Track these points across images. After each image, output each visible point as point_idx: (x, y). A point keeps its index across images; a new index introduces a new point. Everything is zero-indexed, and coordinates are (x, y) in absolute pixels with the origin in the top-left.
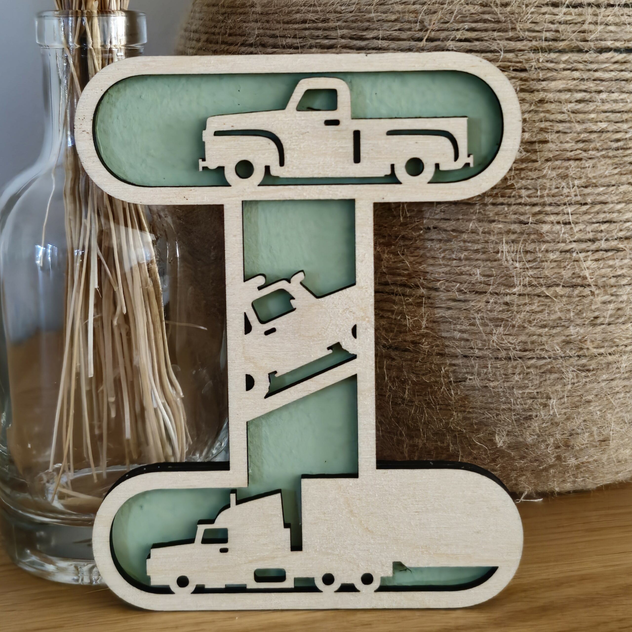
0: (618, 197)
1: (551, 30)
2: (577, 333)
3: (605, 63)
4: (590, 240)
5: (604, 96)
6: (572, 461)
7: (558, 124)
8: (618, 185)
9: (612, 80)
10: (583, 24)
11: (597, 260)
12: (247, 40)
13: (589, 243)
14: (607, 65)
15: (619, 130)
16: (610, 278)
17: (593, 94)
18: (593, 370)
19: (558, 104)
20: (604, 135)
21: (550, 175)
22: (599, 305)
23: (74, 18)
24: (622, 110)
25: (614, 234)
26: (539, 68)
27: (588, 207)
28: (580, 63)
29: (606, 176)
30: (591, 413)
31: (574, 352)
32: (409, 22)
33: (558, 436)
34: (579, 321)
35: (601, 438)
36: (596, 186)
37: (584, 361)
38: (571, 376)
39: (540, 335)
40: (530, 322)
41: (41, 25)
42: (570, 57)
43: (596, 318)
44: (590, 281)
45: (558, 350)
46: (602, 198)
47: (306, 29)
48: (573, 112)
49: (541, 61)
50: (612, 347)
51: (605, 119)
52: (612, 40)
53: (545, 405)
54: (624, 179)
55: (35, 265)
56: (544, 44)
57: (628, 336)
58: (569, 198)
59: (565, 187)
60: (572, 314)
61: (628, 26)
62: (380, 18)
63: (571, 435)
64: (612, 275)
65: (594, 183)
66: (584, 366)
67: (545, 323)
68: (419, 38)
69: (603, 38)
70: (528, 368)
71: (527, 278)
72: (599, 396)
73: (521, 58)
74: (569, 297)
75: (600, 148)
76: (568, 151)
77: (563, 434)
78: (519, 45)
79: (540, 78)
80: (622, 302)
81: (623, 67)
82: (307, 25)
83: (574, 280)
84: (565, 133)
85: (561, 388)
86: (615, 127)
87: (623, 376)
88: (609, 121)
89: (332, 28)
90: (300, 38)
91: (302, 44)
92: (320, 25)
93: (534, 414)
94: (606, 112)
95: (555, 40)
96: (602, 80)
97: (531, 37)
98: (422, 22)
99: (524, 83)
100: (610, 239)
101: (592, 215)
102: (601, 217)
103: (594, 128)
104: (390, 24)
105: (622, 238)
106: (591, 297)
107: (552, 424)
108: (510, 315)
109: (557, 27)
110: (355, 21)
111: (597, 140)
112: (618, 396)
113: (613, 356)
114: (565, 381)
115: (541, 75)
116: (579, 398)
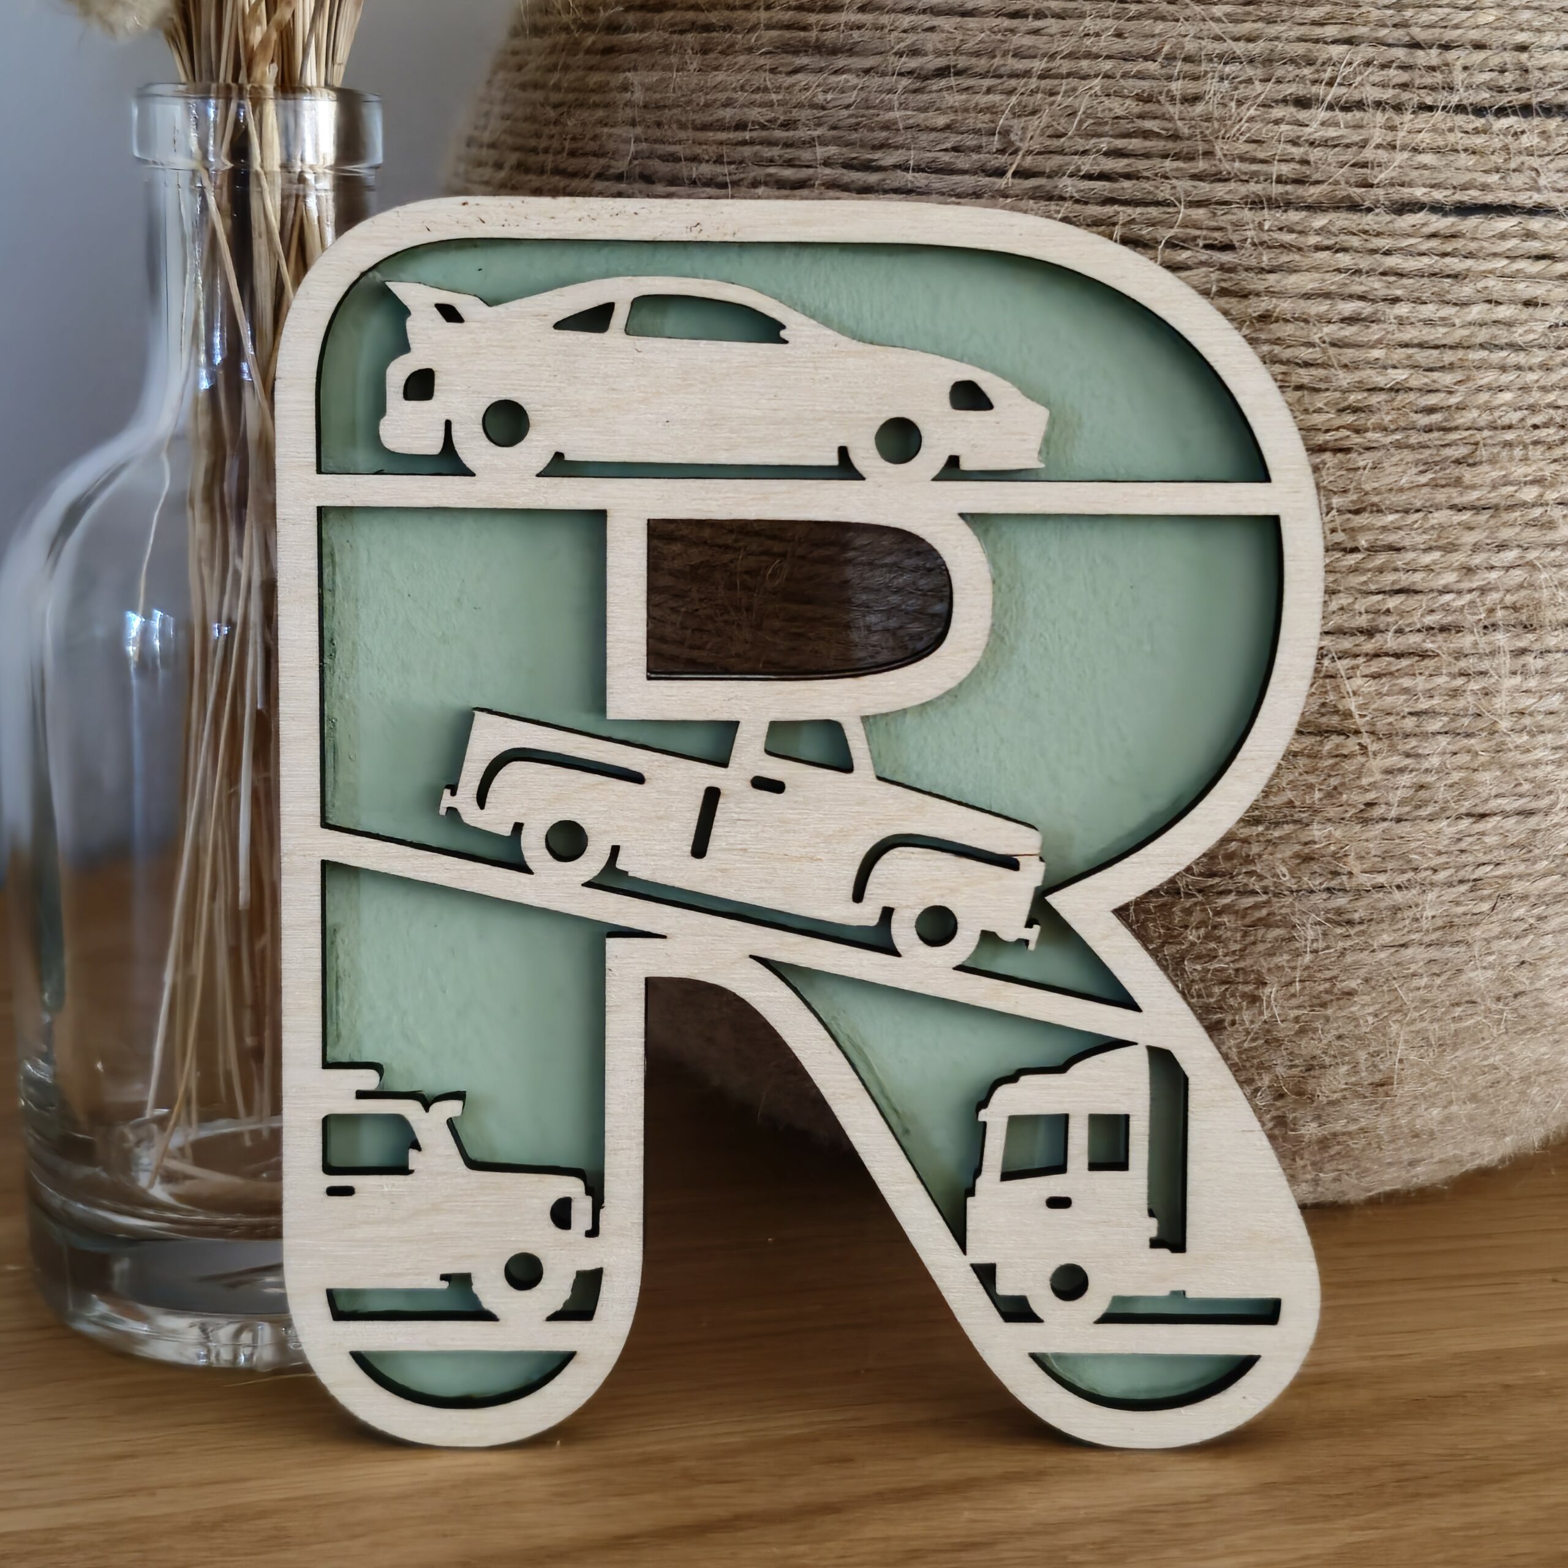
1: (1292, 160)
2: (1328, 837)
3: (1409, 236)
4: (1362, 631)
5: (1402, 309)
6: (1310, 1130)
7: (1299, 370)
8: (1426, 510)
9: (1422, 276)
10: (1364, 147)
11: (1376, 676)
12: (609, 167)
13: (1360, 639)
14: (1412, 241)
15: (1433, 387)
16: (1404, 717)
17: (1381, 306)
18: (1361, 923)
19: (1302, 324)
20: (1401, 398)
22: (1378, 777)
23: (221, 102)
24: (1443, 342)
25: (1415, 619)
26: (1262, 243)
27: (1359, 556)
28: (1354, 234)
29: (1401, 490)
30: (1353, 1019)
31: (1318, 881)
32: (977, 132)
33: (1280, 1070)
34: (1332, 812)
35: (1378, 1077)
36: (1379, 511)
37: (1341, 901)
38: (1311, 934)
39: (1245, 841)
41: (145, 116)
42: (1330, 222)
43: (1370, 805)
44: (1360, 722)
45: (1284, 876)
46: (1392, 538)
47: (744, 143)
48: (1333, 345)
49: (1266, 227)
50: (1403, 872)
51: (1405, 362)
52: (1424, 186)
53: (1254, 999)
54: (1441, 496)
55: (124, 657)
56: (1276, 190)
57: (1440, 847)
60: (1318, 795)
61: (1463, 155)
62: (911, 121)
63: (1309, 1069)
64: (1407, 710)
65: (1373, 505)
66: (1339, 911)
67: (1256, 813)
68: (998, 169)
69: (1407, 179)
70: (1218, 913)
72: (1373, 983)
73: (1223, 220)
75: (1392, 427)
76: (1319, 431)
77: (1291, 1067)
78: (1220, 191)
79: (1263, 265)
80: (1427, 771)
81: (1449, 247)
82: (747, 135)
83: (1324, 720)
84: (1315, 390)
85: (1290, 961)
86: (1426, 380)
87: (1427, 939)
88: (1413, 367)
89: (804, 143)
90: (730, 163)
91: (735, 178)
92: (779, 134)
93: (1229, 1018)
94: (1407, 346)
95: (1299, 181)
96: (1401, 275)
97: (1246, 173)
98: (1006, 133)
99: (1227, 276)
100: (1407, 630)
101: (1369, 575)
102: (1388, 579)
103: (1380, 380)
104: (933, 135)
105: (1433, 628)
106: (1361, 759)
107: (1266, 1042)
109: (1306, 153)
110: (855, 128)
111: (1385, 408)
112: (1416, 982)
113: (1405, 892)
114: (1298, 945)
115: (1266, 259)
116: (1327, 985)
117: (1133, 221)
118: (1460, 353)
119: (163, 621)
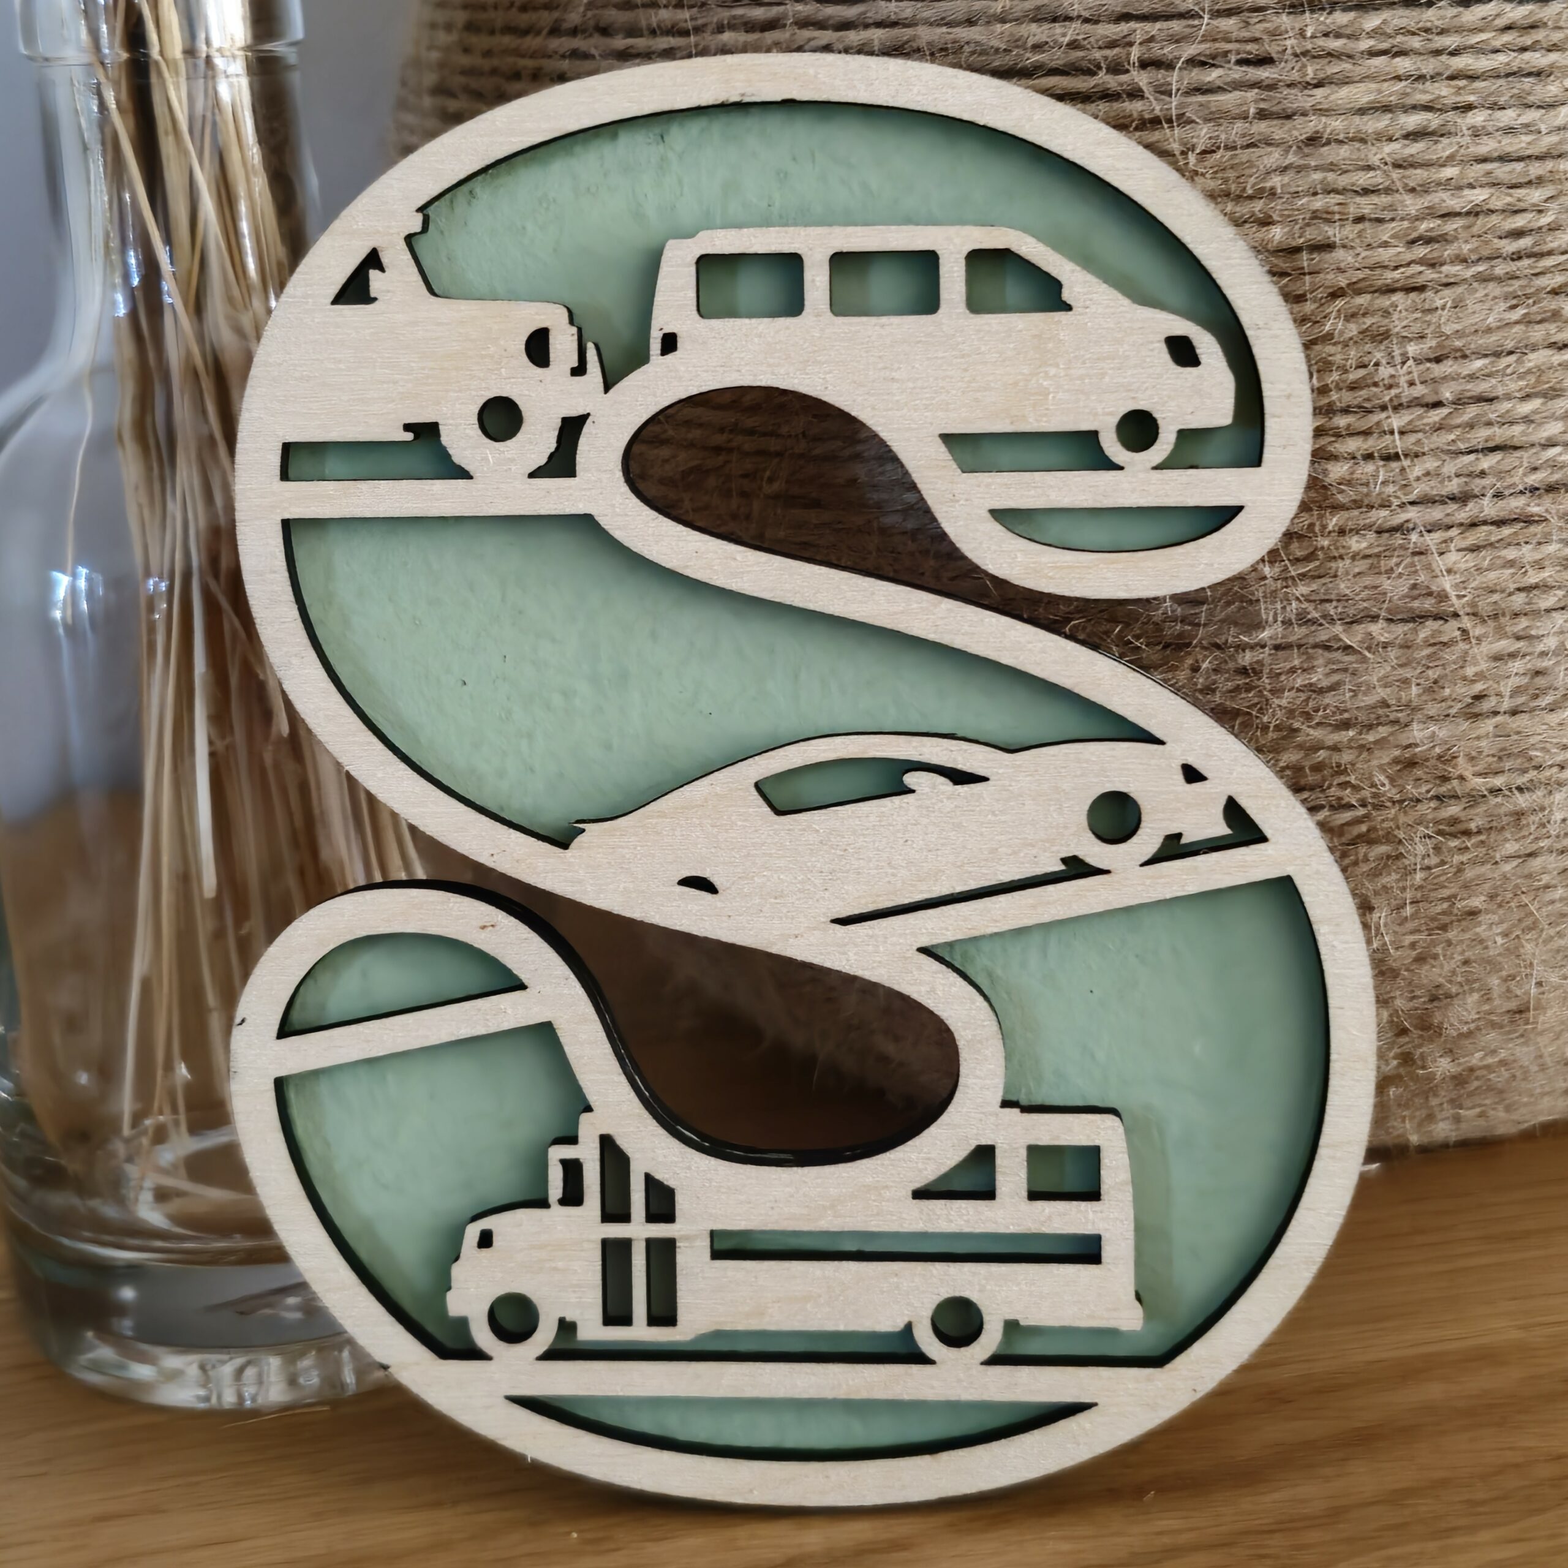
0: (1522, 383)
2: (1432, 737)
3: (1481, 30)
4: (1453, 498)
5: (1477, 118)
6: (1443, 1066)
7: (1358, 199)
8: (1520, 350)
9: (1498, 77)
11: (1474, 549)
13: (1452, 507)
14: (1483, 36)
15: (1519, 206)
16: (1510, 594)
17: (1451, 115)
18: (1479, 832)
19: (1357, 145)
20: (1482, 223)
21: (1342, 333)
22: (1483, 666)
24: (1528, 152)
25: (1516, 479)
26: (1305, 54)
27: (1444, 411)
28: (1414, 34)
29: (1489, 330)
30: (1481, 942)
31: (1424, 789)
33: (1399, 1003)
34: (1432, 709)
35: (1513, 1005)
36: (1465, 357)
37: (1453, 810)
38: (1420, 849)
39: (1336, 748)
40: (1308, 716)
42: (1385, 22)
43: (1478, 697)
44: (1458, 603)
45: (1383, 785)
46: (1481, 387)
48: (1397, 166)
49: (1309, 34)
50: (1525, 771)
51: (1484, 180)
54: (1537, 333)
58: (1393, 392)
59: (1384, 362)
63: (1434, 999)
64: (1512, 587)
65: (1460, 350)
66: (1454, 821)
67: (1346, 715)
71: (1294, 604)
72: (1499, 899)
73: (1257, 30)
74: (1406, 646)
75: (1474, 257)
76: (1385, 267)
77: (1414, 997)
79: (1308, 79)
80: (1543, 654)
81: (1528, 40)
83: (1416, 604)
84: (1380, 221)
85: (1398, 881)
86: (1509, 199)
87: (1559, 846)
88: (1494, 185)
94: (1484, 160)
96: (1472, 77)
99: (1265, 94)
100: (1507, 493)
101: (1458, 432)
102: (1481, 435)
103: (1453, 203)
105: (1537, 489)
106: (1462, 646)
107: (1381, 973)
108: (1256, 700)
111: (1463, 235)
112: (1550, 896)
113: (1527, 795)
114: (1407, 862)
115: (1311, 71)
116: (1445, 905)
117: (1152, 39)
118: (1549, 165)
119: (89, 579)
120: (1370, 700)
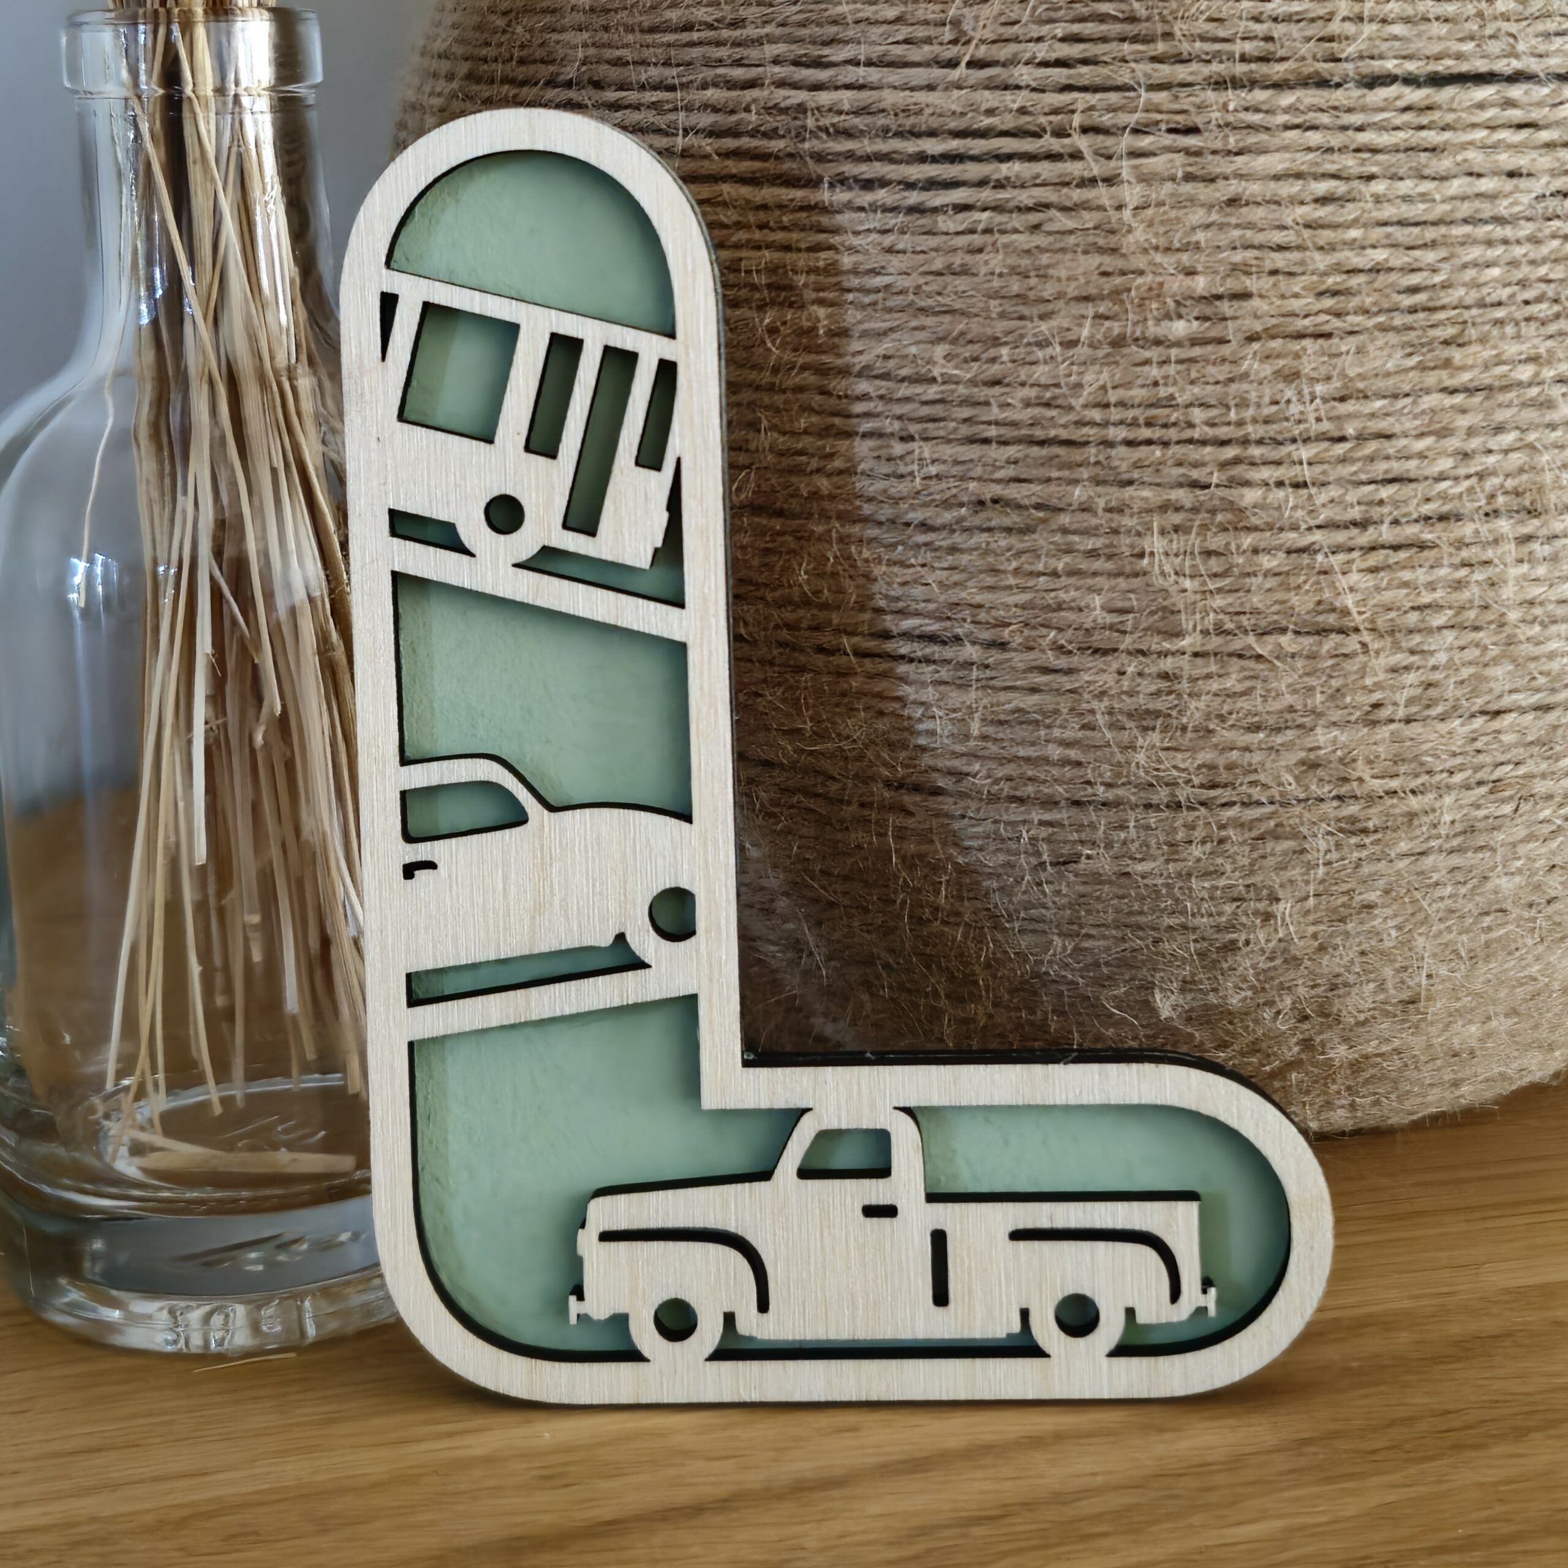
0: (1418, 422)
1: (1256, 37)
2: (1334, 741)
3: (1382, 110)
4: (1355, 524)
5: (1379, 187)
6: (1340, 1053)
7: (1274, 255)
8: (1417, 393)
9: (1397, 151)
10: (1329, 20)
11: (1373, 570)
12: (558, 74)
13: (1354, 531)
14: (1386, 115)
15: (1416, 265)
16: (1406, 612)
17: (1355, 184)
18: (1376, 831)
19: (1272, 207)
20: (1382, 279)
21: (1257, 372)
22: (1382, 676)
23: (150, 27)
24: (1424, 219)
25: (1411, 508)
26: (1227, 125)
27: (1347, 446)
28: (1322, 110)
29: (1388, 374)
30: (1375, 933)
31: (1327, 788)
32: (926, 23)
33: (1302, 991)
34: (1336, 715)
35: (1405, 995)
36: (1366, 397)
37: (1353, 809)
38: (1322, 845)
39: (1247, 749)
40: (1222, 718)
41: (73, 43)
42: (1298, 99)
43: (1376, 706)
44: (1358, 619)
45: (1290, 784)
46: (1382, 425)
47: (692, 44)
48: (1308, 226)
49: (1231, 107)
50: (1417, 776)
51: (1385, 241)
52: (1396, 57)
53: (1268, 917)
54: (1431, 379)
56: (1240, 69)
57: (1454, 748)
58: (1302, 426)
59: (1294, 399)
60: (1319, 698)
61: (1436, 24)
62: (860, 15)
63: (1333, 987)
64: (1409, 605)
65: (1361, 391)
66: (1353, 820)
67: (1256, 719)
68: (950, 60)
69: (1376, 52)
70: (1222, 827)
71: (1212, 615)
72: (1394, 894)
73: (1185, 103)
74: (1312, 656)
75: (1375, 309)
76: (1297, 315)
77: (1313, 987)
78: (1182, 73)
79: (1230, 147)
80: (1435, 668)
81: (1424, 120)
82: (695, 36)
83: (1320, 618)
84: (1291, 274)
85: (1302, 874)
86: (1406, 259)
87: (1447, 846)
88: (1393, 246)
89: (753, 41)
90: (679, 65)
91: (684, 80)
92: (725, 34)
93: (1243, 937)
94: (1385, 224)
95: (1264, 59)
96: (1375, 151)
97: (1207, 53)
98: (956, 23)
99: (1192, 160)
100: (1403, 520)
101: (1359, 465)
102: (1380, 468)
103: (1357, 260)
104: (884, 28)
105: (1430, 518)
106: (1362, 658)
107: (1286, 961)
108: (1176, 702)
109: (1270, 30)
110: (802, 24)
111: (1365, 289)
112: (1439, 892)
113: (1420, 797)
114: (1309, 857)
115: (1232, 142)
116: (1346, 898)
117: (1092, 108)
118: (1443, 230)
120: (1277, 705)
